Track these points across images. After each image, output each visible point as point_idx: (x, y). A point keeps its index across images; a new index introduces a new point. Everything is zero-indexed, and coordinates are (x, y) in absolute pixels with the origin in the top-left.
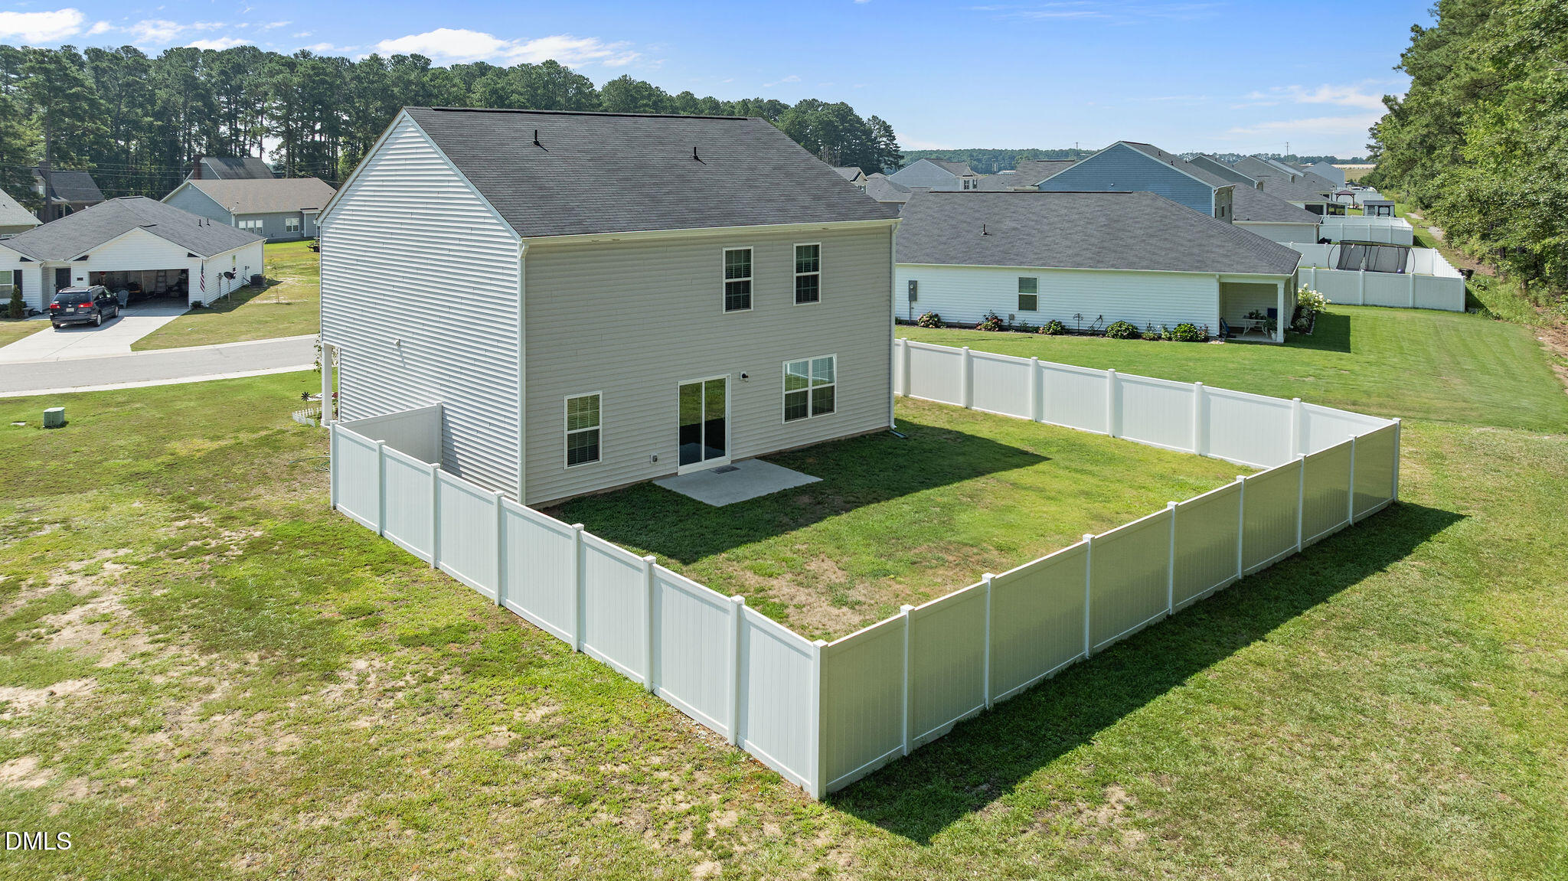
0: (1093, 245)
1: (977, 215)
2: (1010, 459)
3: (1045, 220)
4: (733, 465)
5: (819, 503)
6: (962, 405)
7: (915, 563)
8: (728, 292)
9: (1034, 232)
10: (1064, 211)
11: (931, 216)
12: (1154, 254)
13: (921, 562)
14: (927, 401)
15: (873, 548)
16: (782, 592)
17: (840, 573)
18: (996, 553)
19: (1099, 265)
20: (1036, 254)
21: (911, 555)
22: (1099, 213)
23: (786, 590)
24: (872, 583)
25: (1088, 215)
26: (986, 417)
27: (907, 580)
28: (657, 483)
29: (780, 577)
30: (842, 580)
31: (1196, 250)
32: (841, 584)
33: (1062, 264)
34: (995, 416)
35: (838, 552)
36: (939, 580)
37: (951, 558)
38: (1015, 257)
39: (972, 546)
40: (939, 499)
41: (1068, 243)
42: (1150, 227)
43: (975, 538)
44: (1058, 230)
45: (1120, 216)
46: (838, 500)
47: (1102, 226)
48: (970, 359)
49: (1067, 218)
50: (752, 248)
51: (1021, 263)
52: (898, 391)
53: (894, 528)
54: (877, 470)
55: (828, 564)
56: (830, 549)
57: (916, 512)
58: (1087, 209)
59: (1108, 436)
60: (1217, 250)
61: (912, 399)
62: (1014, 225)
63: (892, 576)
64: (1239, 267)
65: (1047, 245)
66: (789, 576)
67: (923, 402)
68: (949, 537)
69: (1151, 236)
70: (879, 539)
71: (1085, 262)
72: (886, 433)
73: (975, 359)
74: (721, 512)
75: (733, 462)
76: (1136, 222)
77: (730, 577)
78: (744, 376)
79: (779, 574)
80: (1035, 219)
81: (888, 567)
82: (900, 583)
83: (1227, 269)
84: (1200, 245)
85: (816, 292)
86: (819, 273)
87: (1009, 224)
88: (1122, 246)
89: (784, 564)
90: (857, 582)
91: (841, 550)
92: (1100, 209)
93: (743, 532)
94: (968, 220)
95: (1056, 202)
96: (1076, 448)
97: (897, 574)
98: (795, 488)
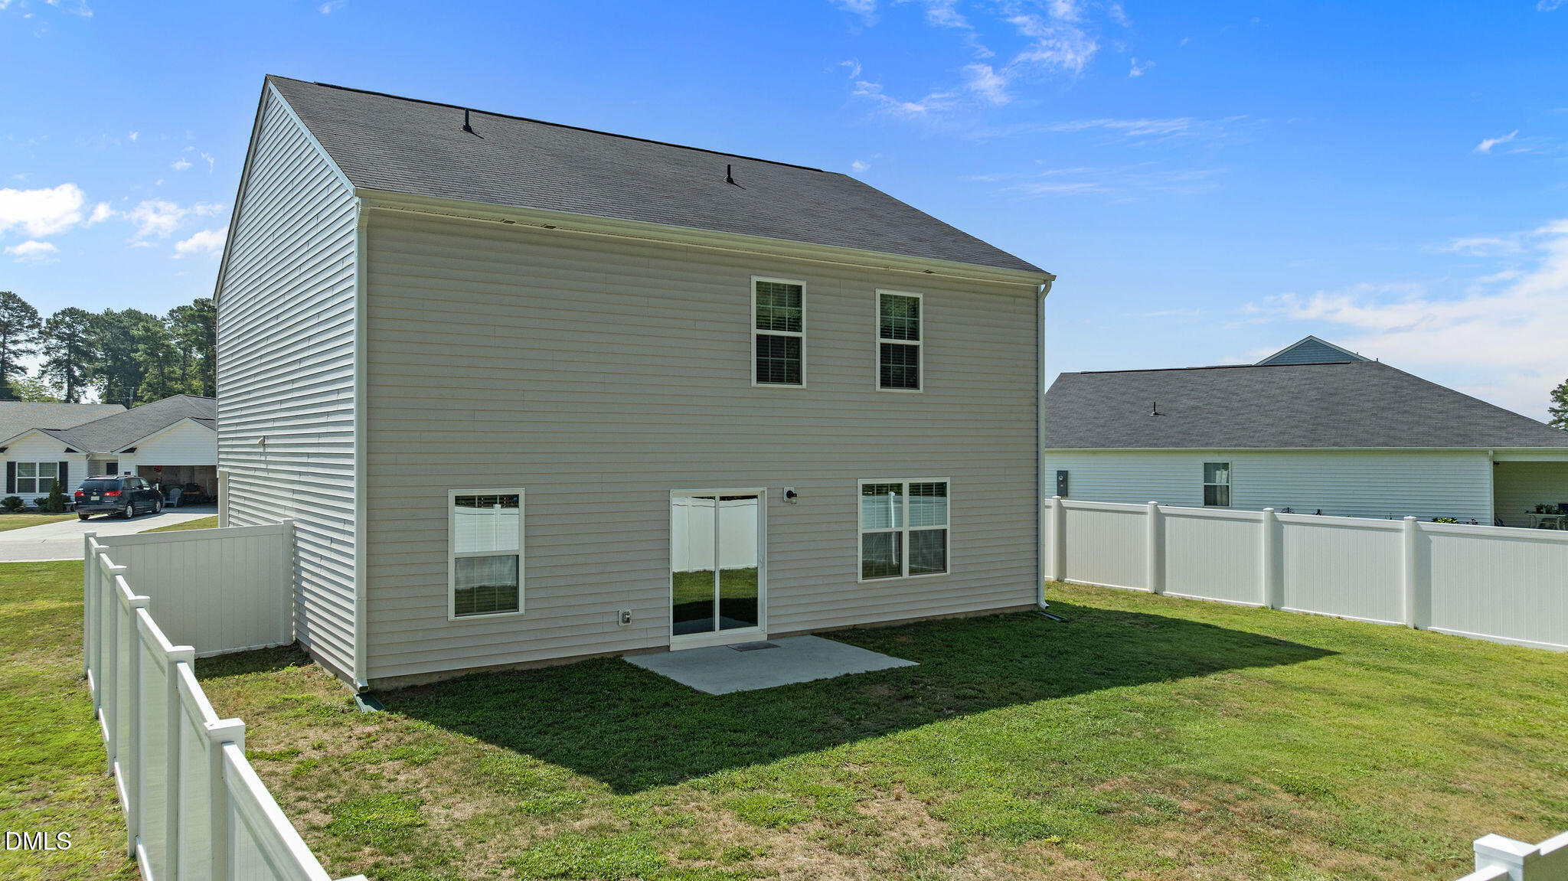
0: (1304, 421)
1: (1143, 394)
2: (1252, 650)
3: (1235, 397)
4: (770, 642)
5: (906, 697)
6: (1148, 588)
7: (1106, 812)
8: (760, 352)
9: (1220, 409)
10: (1259, 387)
11: (1085, 397)
12: (1391, 428)
13: (1120, 811)
14: (1093, 586)
15: (1010, 777)
16: (789, 864)
17: (933, 826)
18: (1287, 798)
19: (1315, 443)
20: (1227, 433)
21: (1095, 795)
22: (1307, 386)
23: (799, 859)
24: (1006, 854)
25: (1292, 390)
26: (1188, 603)
27: (1092, 850)
28: (628, 659)
29: (794, 829)
30: (936, 842)
31: (1453, 423)
32: (931, 851)
33: (1263, 444)
34: (1203, 602)
35: (932, 781)
36: (1171, 853)
37: (1187, 805)
38: (1198, 438)
39: (1229, 781)
40: (1138, 699)
41: (1268, 421)
42: (1381, 400)
43: (1230, 767)
44: (1253, 407)
45: (1337, 389)
46: (944, 695)
47: (1313, 401)
48: (1160, 519)
49: (1264, 393)
50: (803, 284)
51: (1207, 444)
52: (1050, 574)
53: (1054, 744)
54: (1018, 656)
55: (909, 805)
56: (918, 775)
57: (1096, 717)
58: (1290, 383)
59: (1406, 627)
60: (1485, 421)
61: (1069, 584)
62: (1193, 403)
63: (1055, 838)
64: (1523, 440)
65: (1240, 424)
66: (815, 828)
67: (1088, 586)
68: (1173, 763)
69: (1383, 409)
70: (1021, 760)
71: (1296, 440)
72: (1033, 613)
73: (1167, 518)
74: (717, 703)
75: (770, 636)
76: (1361, 395)
77: (681, 824)
78: (790, 495)
79: (793, 822)
80: (1222, 395)
81: (1044, 818)
82: (1075, 856)
83: (1504, 443)
84: (1459, 417)
85: (914, 372)
86: (920, 343)
87: (1185, 403)
88: (1345, 421)
89: (811, 801)
90: (971, 848)
91: (940, 778)
92: (1308, 382)
93: (743, 738)
94: (1132, 400)
95: (1248, 376)
96: (1360, 639)
97: (1067, 834)
98: (868, 673)
